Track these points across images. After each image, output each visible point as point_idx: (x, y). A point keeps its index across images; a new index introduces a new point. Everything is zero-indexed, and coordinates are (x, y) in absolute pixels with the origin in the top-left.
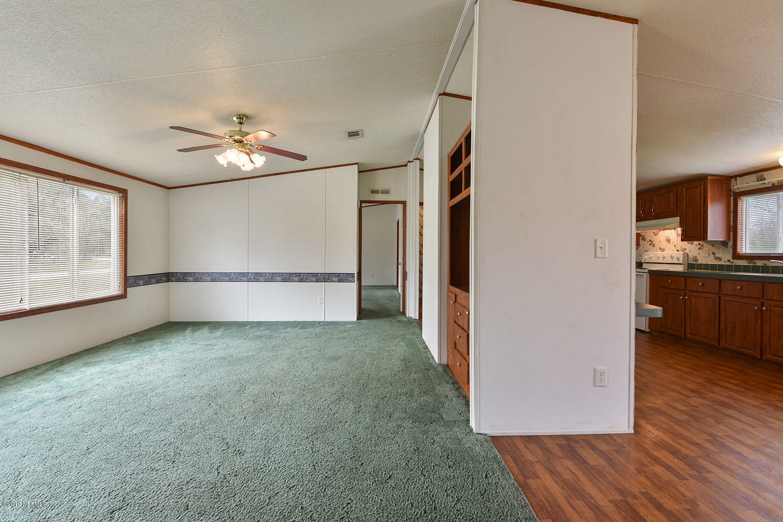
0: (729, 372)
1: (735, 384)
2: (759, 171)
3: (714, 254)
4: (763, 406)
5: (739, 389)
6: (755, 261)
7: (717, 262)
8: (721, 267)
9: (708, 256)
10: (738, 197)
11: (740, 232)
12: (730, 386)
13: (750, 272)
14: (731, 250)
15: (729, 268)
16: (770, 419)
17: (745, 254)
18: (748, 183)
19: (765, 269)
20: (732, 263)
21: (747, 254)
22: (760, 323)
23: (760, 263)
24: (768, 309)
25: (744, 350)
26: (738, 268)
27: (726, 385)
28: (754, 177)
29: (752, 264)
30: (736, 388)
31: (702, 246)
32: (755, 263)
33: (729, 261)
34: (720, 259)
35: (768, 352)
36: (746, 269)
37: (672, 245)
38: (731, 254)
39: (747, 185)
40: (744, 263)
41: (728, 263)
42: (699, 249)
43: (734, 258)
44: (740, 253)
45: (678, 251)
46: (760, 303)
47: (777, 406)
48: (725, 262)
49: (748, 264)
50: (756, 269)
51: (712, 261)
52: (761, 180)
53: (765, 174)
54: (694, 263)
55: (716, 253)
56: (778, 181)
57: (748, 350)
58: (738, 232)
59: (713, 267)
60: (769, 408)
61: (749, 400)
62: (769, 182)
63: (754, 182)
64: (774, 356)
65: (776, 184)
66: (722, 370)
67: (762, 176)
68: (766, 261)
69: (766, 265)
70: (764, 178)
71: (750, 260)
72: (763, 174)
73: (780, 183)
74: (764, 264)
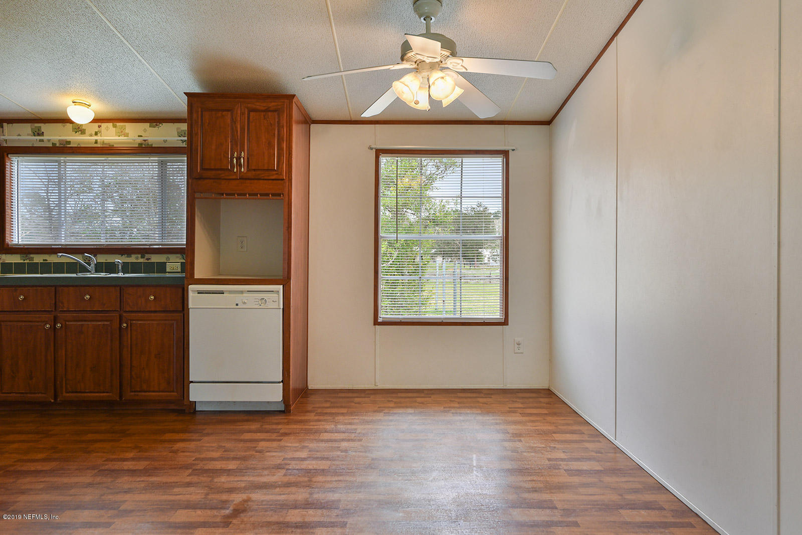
0: (24, 441)
1: (44, 460)
2: (37, 120)
4: (98, 479)
5: (53, 465)
6: (32, 256)
10: (5, 154)
11: (9, 211)
12: (39, 466)
13: (24, 273)
16: (119, 497)
17: (16, 245)
18: (19, 135)
19: (46, 267)
21: (20, 245)
22: (52, 350)
23: (38, 259)
24: (64, 326)
25: (32, 395)
26: (7, 268)
27: (32, 467)
28: (27, 128)
29: (27, 261)
30: (47, 466)
32: (32, 259)
35: (64, 390)
36: (19, 268)
39: (19, 137)
40: (15, 259)
43: (0, 252)
44: (9, 243)
46: (53, 318)
47: (113, 471)
49: (22, 261)
50: (33, 268)
52: (39, 135)
53: (44, 127)
56: (59, 140)
57: (37, 395)
58: (7, 211)
60: (105, 479)
61: (74, 480)
62: (49, 140)
63: (28, 135)
64: (73, 392)
65: (58, 145)
66: (13, 442)
67: (39, 129)
68: (47, 255)
69: (47, 260)
70: (43, 132)
71: (25, 255)
72: (40, 127)
73: (62, 144)
74: (44, 260)
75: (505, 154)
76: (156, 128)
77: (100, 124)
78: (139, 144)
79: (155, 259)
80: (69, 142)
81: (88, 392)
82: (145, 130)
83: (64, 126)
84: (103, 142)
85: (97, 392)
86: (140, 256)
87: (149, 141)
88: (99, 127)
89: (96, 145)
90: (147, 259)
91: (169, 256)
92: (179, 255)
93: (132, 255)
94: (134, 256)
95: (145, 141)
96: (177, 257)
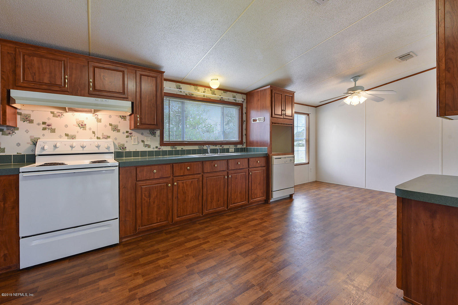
3: (143, 141)
6: (176, 147)
7: (147, 149)
8: (151, 153)
9: (137, 144)
14: (158, 138)
15: (158, 153)
17: (169, 141)
19: (183, 152)
20: (159, 149)
22: (226, 187)
23: (179, 148)
26: (165, 153)
28: (174, 84)
29: (174, 149)
31: (130, 134)
32: (176, 148)
33: (157, 147)
34: (149, 146)
36: (170, 153)
37: (89, 133)
38: (159, 142)
39: (170, 88)
40: (168, 148)
41: (156, 150)
42: (127, 137)
43: (161, 145)
44: (166, 140)
45: (98, 138)
48: (154, 148)
49: (171, 149)
50: (177, 153)
51: (141, 148)
52: (179, 89)
53: (182, 86)
54: (120, 151)
55: (145, 140)
56: (189, 93)
59: (143, 153)
62: (184, 92)
63: (174, 88)
64: (233, 204)
65: (188, 95)
68: (183, 146)
69: (183, 149)
70: (181, 88)
71: (173, 147)
72: (180, 85)
73: (190, 95)
74: (182, 149)
75: (308, 115)
76: (226, 93)
77: (205, 88)
78: (220, 99)
79: (226, 147)
80: (193, 95)
81: (239, 203)
82: (222, 94)
83: (190, 87)
84: (207, 96)
85: (242, 202)
86: (220, 146)
87: (223, 98)
88: (205, 89)
89: (204, 97)
90: (223, 147)
91: (230, 146)
92: (233, 145)
93: (217, 146)
94: (218, 146)
95: (222, 98)
96: (233, 146)
